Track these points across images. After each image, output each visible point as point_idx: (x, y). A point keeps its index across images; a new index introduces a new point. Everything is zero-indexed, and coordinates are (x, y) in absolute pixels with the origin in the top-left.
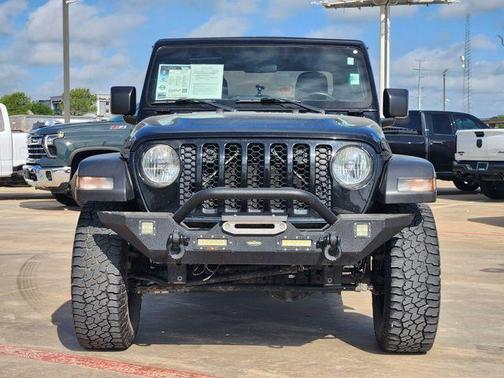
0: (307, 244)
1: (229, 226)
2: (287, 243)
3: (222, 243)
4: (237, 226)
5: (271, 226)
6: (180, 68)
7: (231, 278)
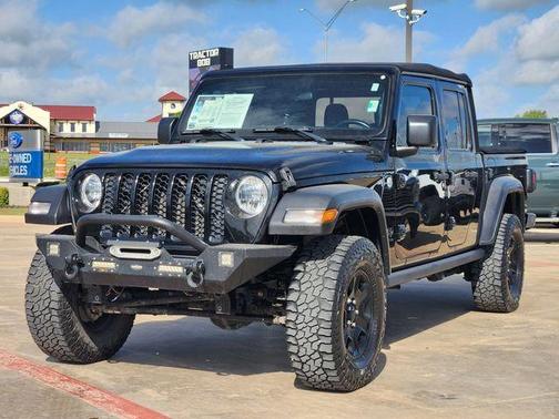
0: (179, 270)
1: (115, 251)
2: (163, 269)
3: (111, 265)
4: (122, 250)
5: (148, 252)
6: (214, 98)
7: (159, 302)
